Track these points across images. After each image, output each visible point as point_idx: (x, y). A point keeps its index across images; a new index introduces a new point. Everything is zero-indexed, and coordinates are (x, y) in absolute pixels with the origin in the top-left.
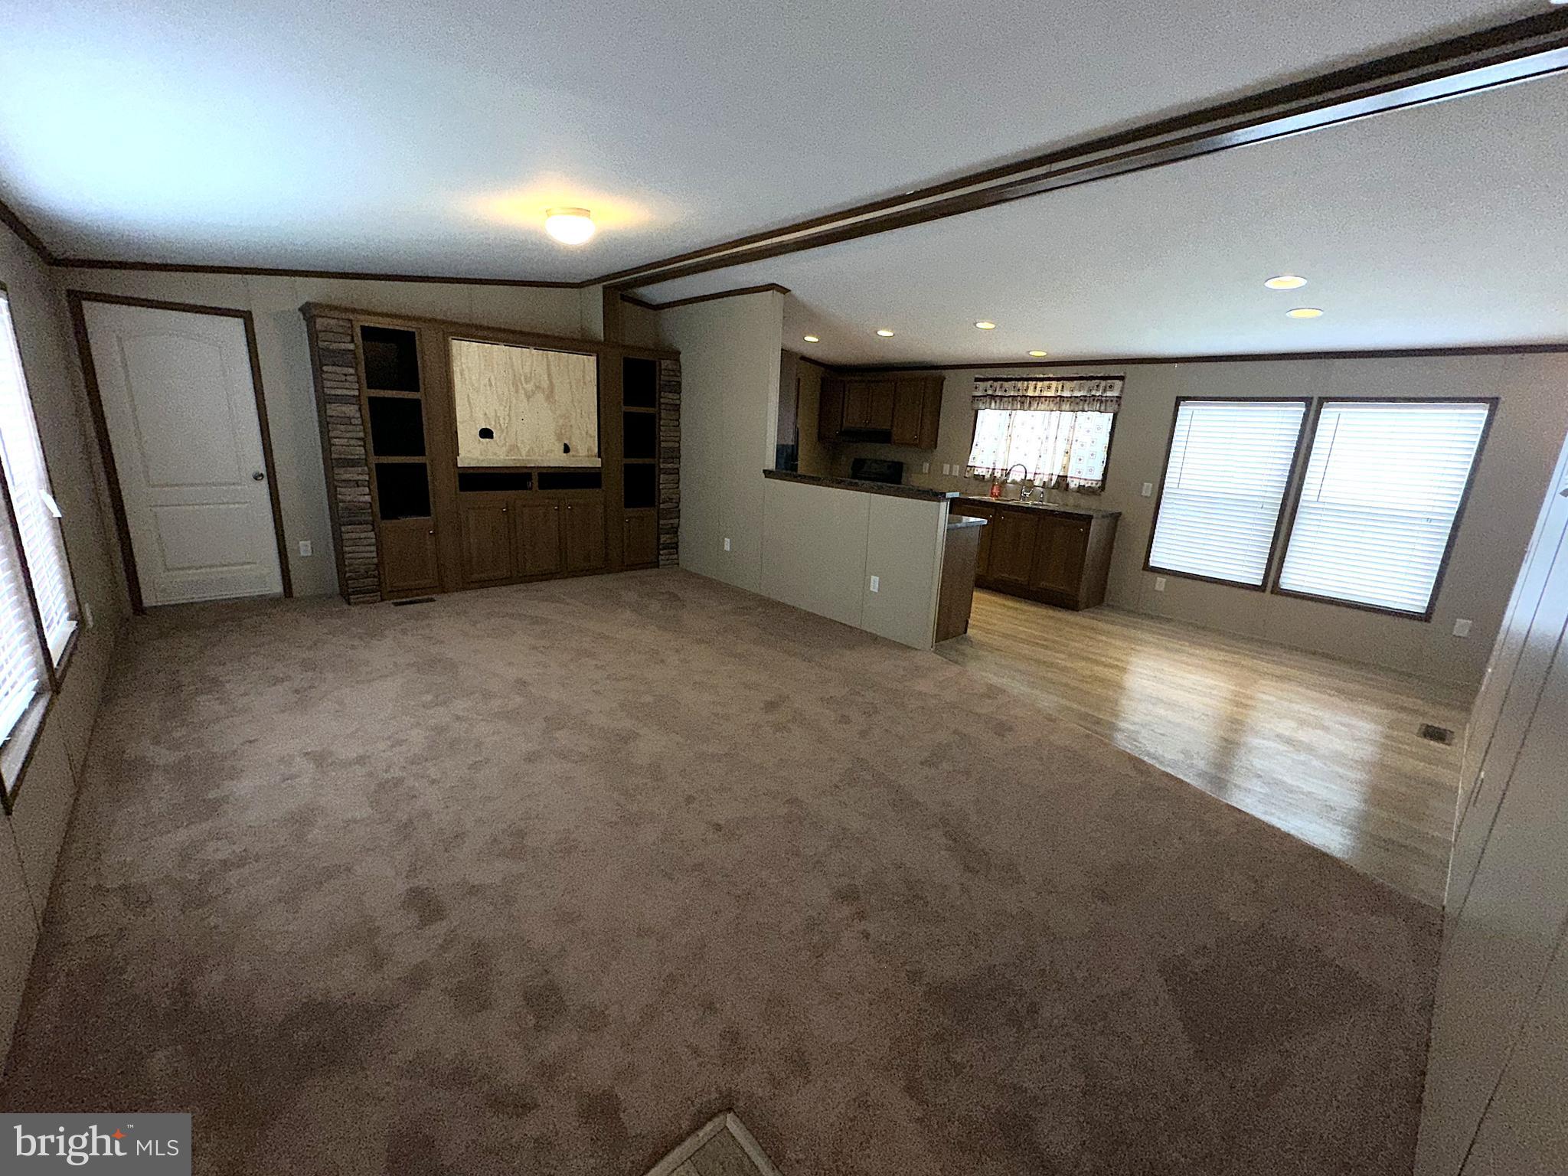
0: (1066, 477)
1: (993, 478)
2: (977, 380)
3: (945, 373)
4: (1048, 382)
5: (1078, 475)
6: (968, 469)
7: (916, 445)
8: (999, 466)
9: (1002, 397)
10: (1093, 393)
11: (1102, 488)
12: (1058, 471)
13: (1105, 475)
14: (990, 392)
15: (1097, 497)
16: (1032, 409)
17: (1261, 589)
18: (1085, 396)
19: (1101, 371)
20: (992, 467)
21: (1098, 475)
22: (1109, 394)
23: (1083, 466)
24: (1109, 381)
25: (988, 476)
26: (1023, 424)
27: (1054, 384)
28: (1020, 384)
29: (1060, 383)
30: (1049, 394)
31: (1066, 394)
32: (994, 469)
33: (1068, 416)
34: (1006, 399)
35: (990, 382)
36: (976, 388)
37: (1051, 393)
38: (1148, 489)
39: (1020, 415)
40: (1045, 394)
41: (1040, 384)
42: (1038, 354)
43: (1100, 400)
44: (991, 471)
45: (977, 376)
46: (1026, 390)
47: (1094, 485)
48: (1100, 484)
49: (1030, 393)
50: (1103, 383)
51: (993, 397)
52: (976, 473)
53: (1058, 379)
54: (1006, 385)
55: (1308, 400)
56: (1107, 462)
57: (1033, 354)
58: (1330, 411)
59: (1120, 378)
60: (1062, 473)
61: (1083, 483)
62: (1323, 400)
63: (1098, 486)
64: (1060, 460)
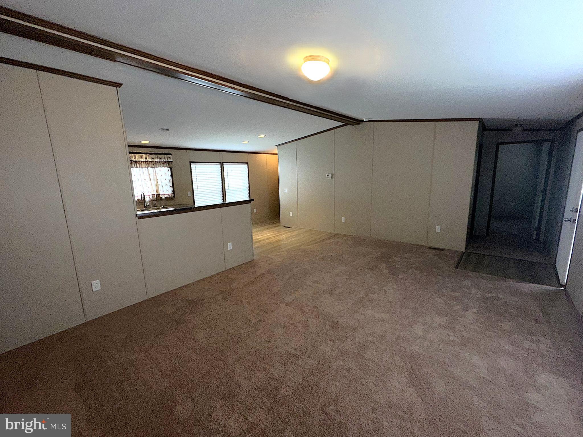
0: (160, 195)
5: (164, 193)
10: (163, 160)
13: (173, 191)
15: (173, 201)
18: (160, 161)
21: (170, 191)
22: (169, 160)
23: (165, 189)
24: (169, 155)
29: (147, 156)
31: (150, 160)
37: (144, 160)
38: (189, 194)
42: (145, 142)
43: (165, 162)
47: (171, 196)
50: (166, 156)
53: (145, 153)
55: (220, 163)
56: (173, 186)
57: (142, 142)
58: (225, 166)
59: (171, 154)
60: (157, 194)
61: (166, 196)
62: (223, 163)
63: (173, 196)
64: (155, 188)
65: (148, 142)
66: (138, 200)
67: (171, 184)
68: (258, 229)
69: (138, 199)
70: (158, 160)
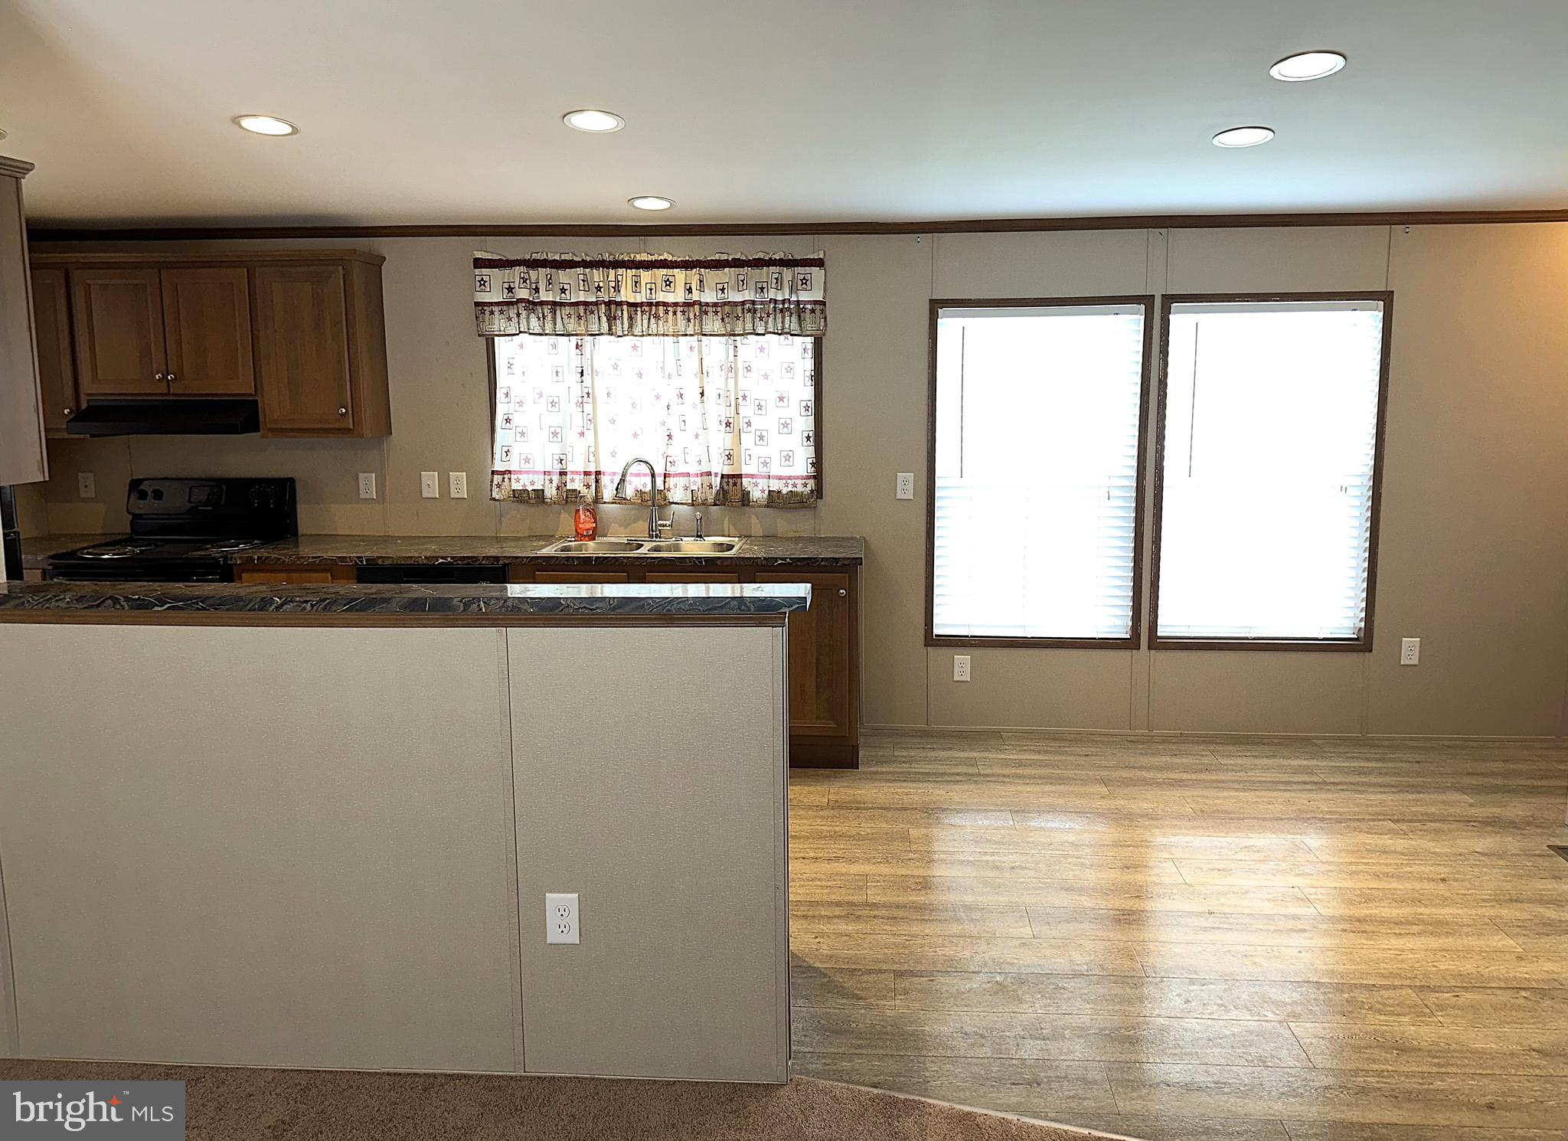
0: (740, 476)
1: (571, 498)
2: (479, 263)
3: (384, 246)
4: (664, 271)
5: (764, 470)
6: (497, 478)
7: (346, 431)
8: (576, 464)
9: (554, 304)
10: (772, 294)
11: (818, 492)
12: (719, 467)
13: (818, 463)
14: (523, 294)
15: (809, 513)
16: (637, 330)
17: (1129, 644)
18: (753, 302)
19: (778, 246)
20: (558, 467)
21: (801, 465)
22: (804, 296)
23: (773, 450)
24: (800, 269)
25: (551, 492)
26: (616, 367)
27: (679, 275)
28: (597, 275)
29: (694, 275)
30: (670, 298)
31: (709, 297)
32: (563, 473)
33: (716, 348)
34: (568, 310)
35: (518, 270)
36: (482, 282)
37: (678, 296)
38: (907, 485)
39: (608, 350)
40: (662, 297)
41: (646, 276)
42: (652, 206)
43: (781, 308)
44: (556, 478)
45: (479, 255)
46: (617, 289)
47: (800, 489)
48: (811, 483)
49: (626, 295)
50: (787, 274)
51: (532, 305)
52: (516, 486)
53: (687, 265)
54: (564, 276)
55: (1147, 300)
56: (818, 438)
57: (640, 204)
58: (1181, 322)
59: (819, 263)
60: (727, 471)
61: (775, 485)
62: (1169, 299)
63: (809, 488)
64: (720, 440)
65: (665, 205)
66: (640, 493)
67: (807, 424)
68: (1390, 800)
69: (640, 487)
70: (748, 295)
